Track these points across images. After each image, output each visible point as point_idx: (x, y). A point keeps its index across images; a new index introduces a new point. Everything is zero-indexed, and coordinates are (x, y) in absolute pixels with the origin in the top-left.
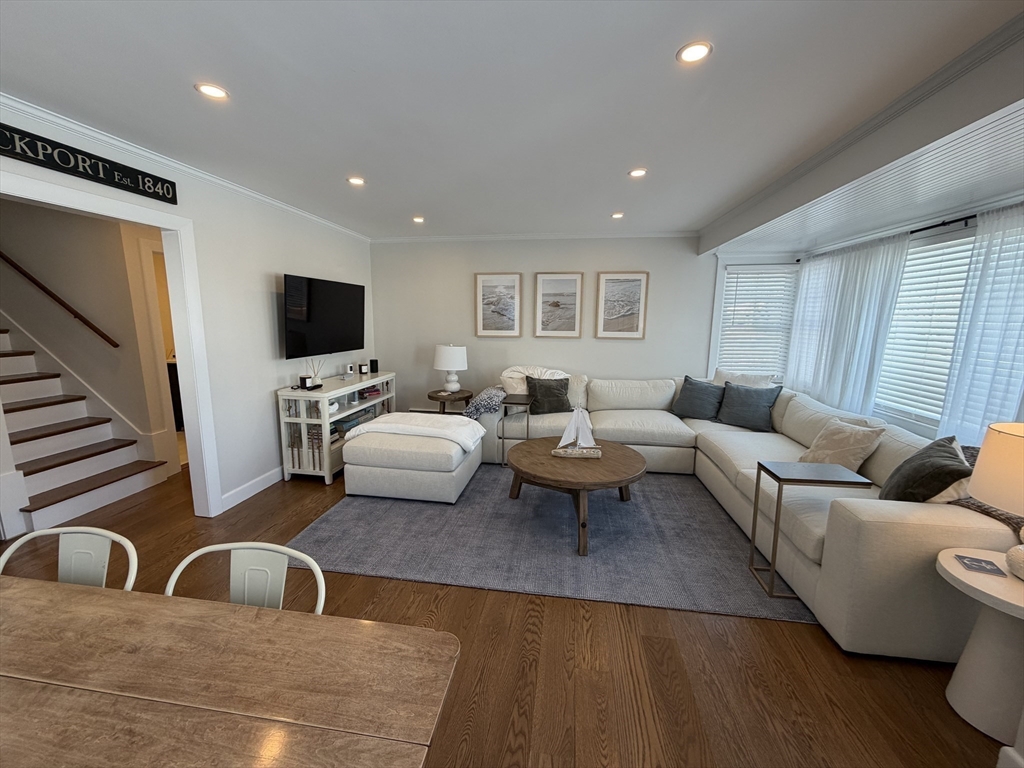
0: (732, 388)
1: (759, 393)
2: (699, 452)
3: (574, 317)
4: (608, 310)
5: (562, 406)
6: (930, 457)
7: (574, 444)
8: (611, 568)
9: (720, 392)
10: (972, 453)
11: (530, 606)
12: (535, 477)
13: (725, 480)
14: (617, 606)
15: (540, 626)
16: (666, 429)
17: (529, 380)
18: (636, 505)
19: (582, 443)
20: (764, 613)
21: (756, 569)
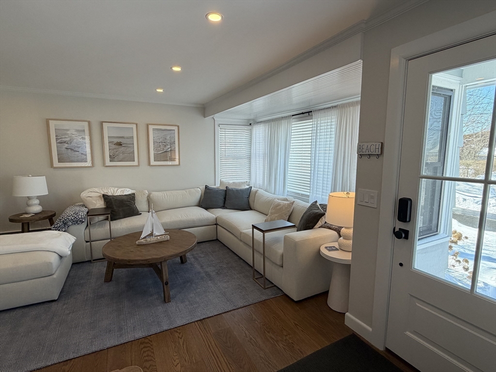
0: (229, 190)
1: (242, 191)
2: (218, 226)
3: (133, 152)
4: (155, 149)
5: (134, 212)
6: (312, 210)
7: (151, 235)
8: (187, 303)
9: (224, 192)
10: (324, 207)
11: (142, 346)
12: (129, 261)
13: (235, 239)
14: (196, 323)
15: (152, 355)
16: (200, 217)
17: (105, 197)
18: (191, 264)
19: (156, 233)
20: (264, 298)
21: (256, 279)
